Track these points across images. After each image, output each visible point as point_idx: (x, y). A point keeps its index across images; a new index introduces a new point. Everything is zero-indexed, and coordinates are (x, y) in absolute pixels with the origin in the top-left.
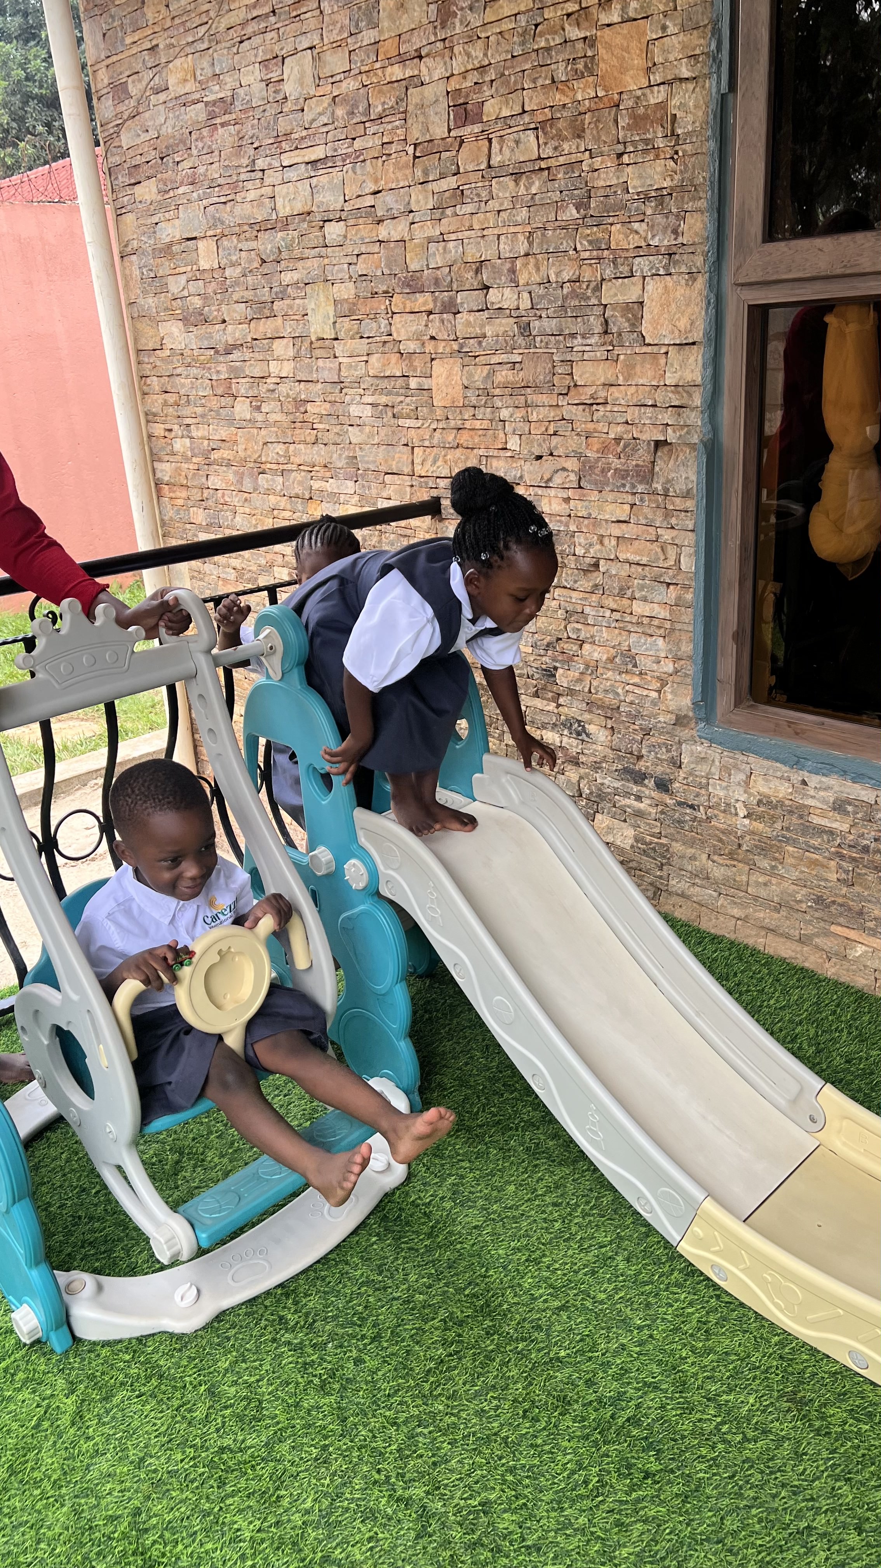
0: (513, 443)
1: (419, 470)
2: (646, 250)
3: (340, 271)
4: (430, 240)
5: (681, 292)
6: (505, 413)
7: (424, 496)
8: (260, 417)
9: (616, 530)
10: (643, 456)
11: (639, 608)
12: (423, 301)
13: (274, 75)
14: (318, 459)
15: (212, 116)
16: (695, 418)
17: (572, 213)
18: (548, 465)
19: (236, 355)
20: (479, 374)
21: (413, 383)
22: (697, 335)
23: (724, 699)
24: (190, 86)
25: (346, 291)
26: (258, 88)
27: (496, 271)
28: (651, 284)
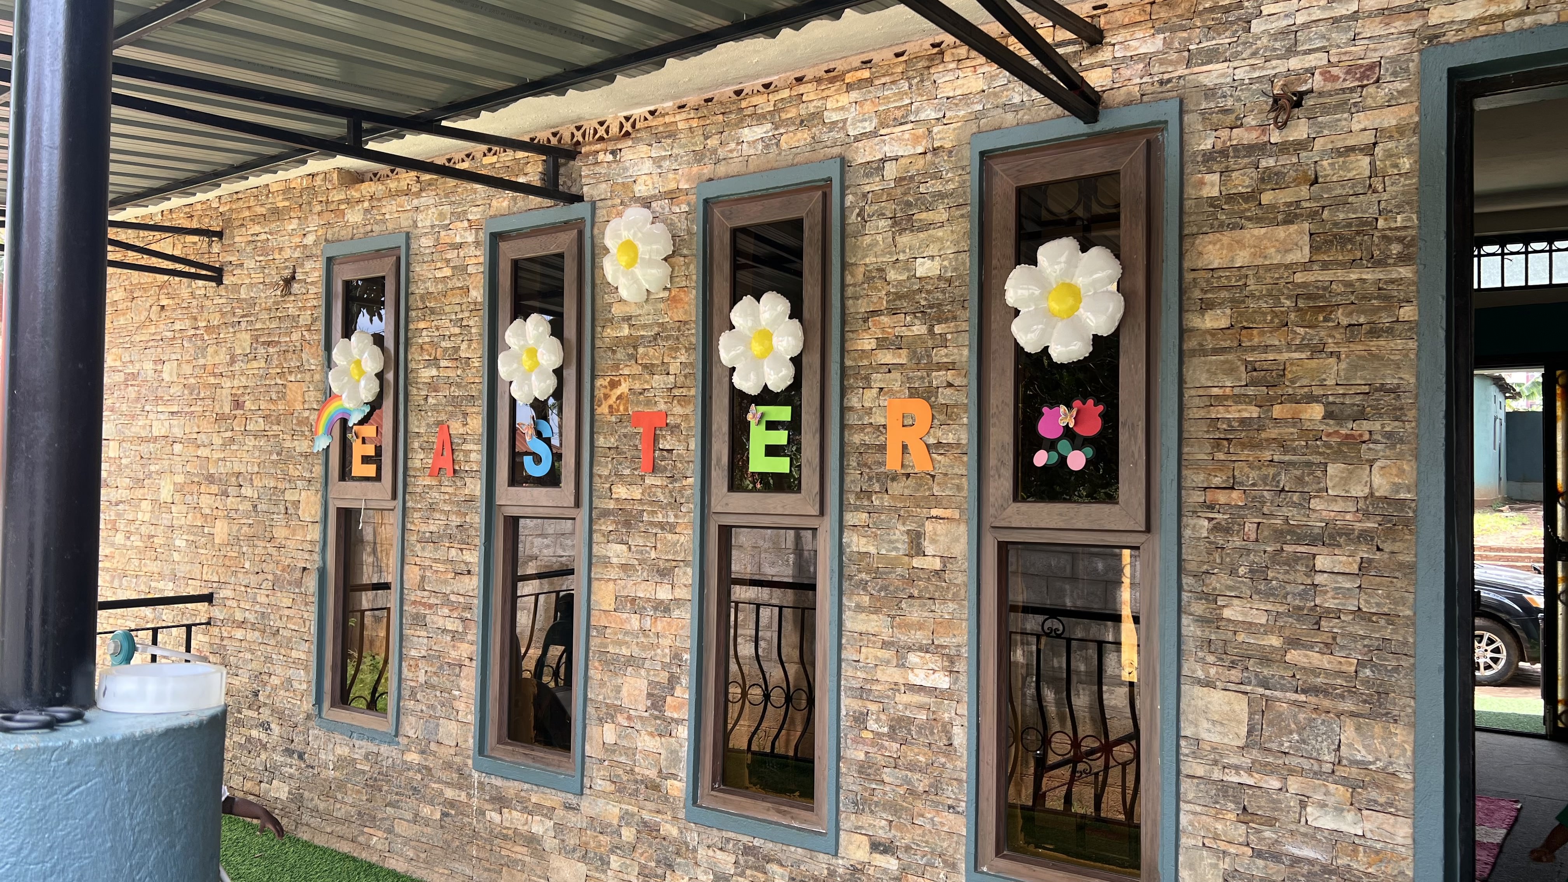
0: (247, 565)
1: (205, 577)
2: (301, 478)
3: (179, 468)
4: (219, 459)
5: (313, 498)
6: (244, 549)
7: (206, 591)
8: (128, 543)
9: (287, 612)
10: (297, 574)
11: (294, 654)
12: (214, 489)
13: (159, 367)
14: (156, 570)
15: (126, 380)
16: (317, 557)
17: (274, 457)
18: (261, 576)
19: (121, 507)
20: (235, 528)
21: (206, 530)
22: (318, 519)
23: (327, 704)
24: (118, 363)
25: (179, 479)
26: (151, 373)
27: (245, 479)
28: (303, 493)
